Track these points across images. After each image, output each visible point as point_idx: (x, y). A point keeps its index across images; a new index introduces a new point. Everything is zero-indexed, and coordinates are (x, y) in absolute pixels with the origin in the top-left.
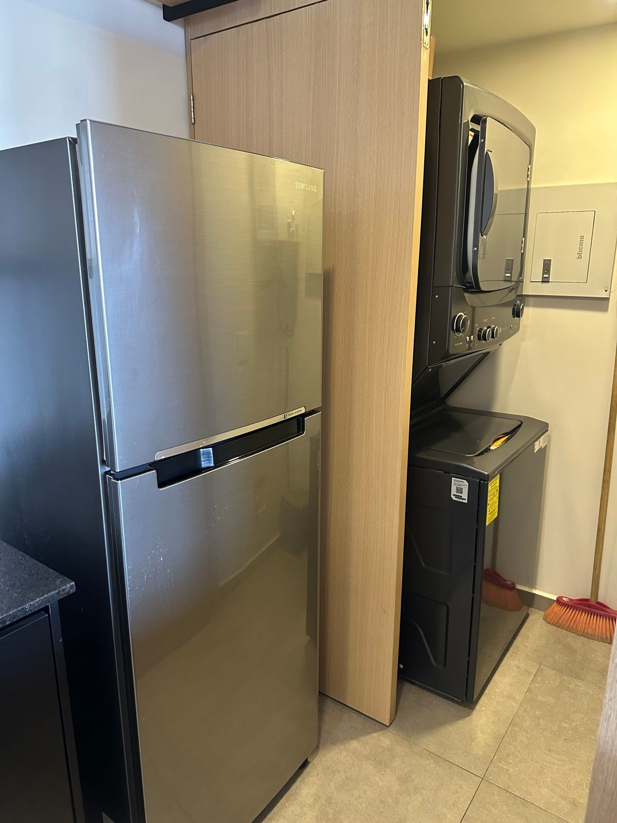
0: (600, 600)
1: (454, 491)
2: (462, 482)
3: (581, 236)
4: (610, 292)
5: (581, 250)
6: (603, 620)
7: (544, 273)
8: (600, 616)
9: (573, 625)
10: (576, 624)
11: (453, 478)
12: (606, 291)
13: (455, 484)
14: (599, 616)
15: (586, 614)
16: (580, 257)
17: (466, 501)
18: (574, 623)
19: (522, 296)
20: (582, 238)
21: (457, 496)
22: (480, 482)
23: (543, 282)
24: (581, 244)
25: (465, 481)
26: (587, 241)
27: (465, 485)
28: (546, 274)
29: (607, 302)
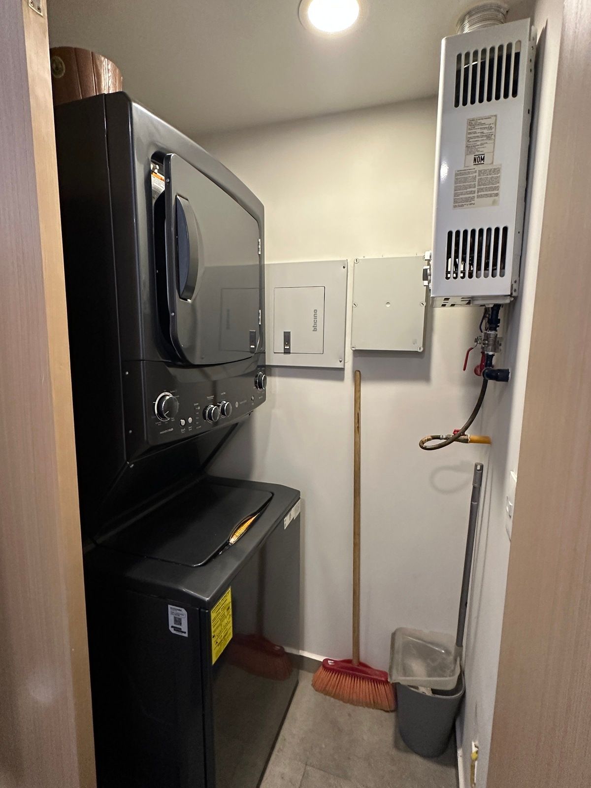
0: (363, 659)
1: (171, 622)
2: (179, 610)
3: (315, 310)
4: (344, 363)
5: (315, 323)
6: (365, 683)
7: (285, 345)
8: (363, 679)
9: (340, 691)
10: (342, 690)
11: (170, 606)
12: (341, 361)
13: (172, 613)
14: (361, 678)
15: (350, 678)
16: (315, 330)
17: (186, 635)
18: (340, 688)
19: (265, 366)
20: (315, 311)
21: (176, 629)
22: (200, 610)
23: (285, 353)
24: (315, 317)
25: (183, 610)
26: (320, 315)
27: (183, 614)
28: (287, 345)
29: (342, 372)
